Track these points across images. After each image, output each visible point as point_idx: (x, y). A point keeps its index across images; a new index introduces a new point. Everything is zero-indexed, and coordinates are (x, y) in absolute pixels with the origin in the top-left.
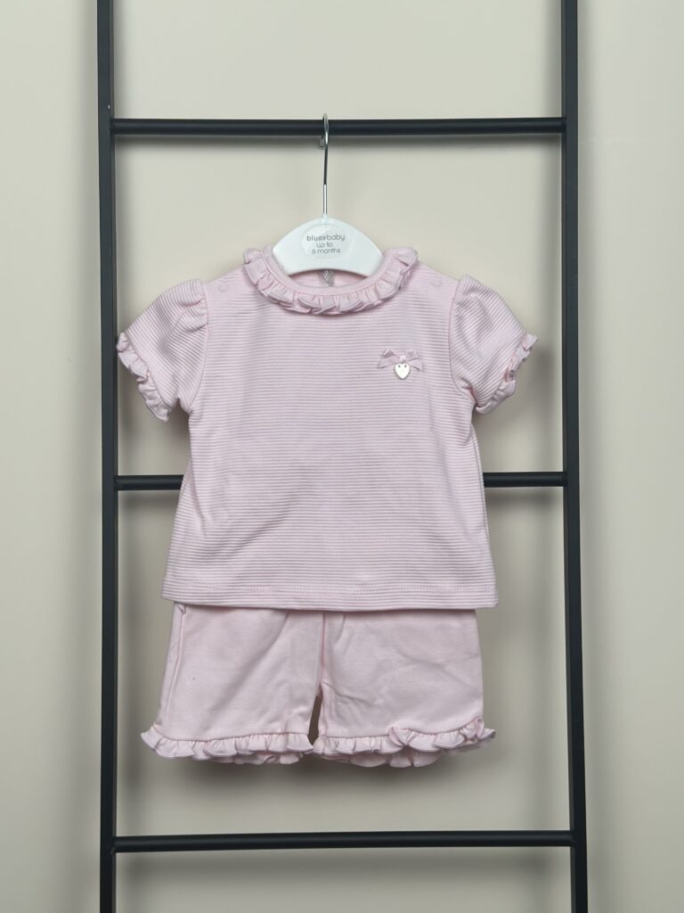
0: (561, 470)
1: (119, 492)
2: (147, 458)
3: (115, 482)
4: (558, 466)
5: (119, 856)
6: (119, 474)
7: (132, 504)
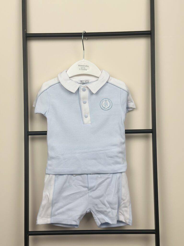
0: (151, 129)
1: (29, 136)
2: (36, 127)
3: (28, 133)
4: (151, 128)
5: (30, 236)
6: (29, 131)
7: (33, 139)
